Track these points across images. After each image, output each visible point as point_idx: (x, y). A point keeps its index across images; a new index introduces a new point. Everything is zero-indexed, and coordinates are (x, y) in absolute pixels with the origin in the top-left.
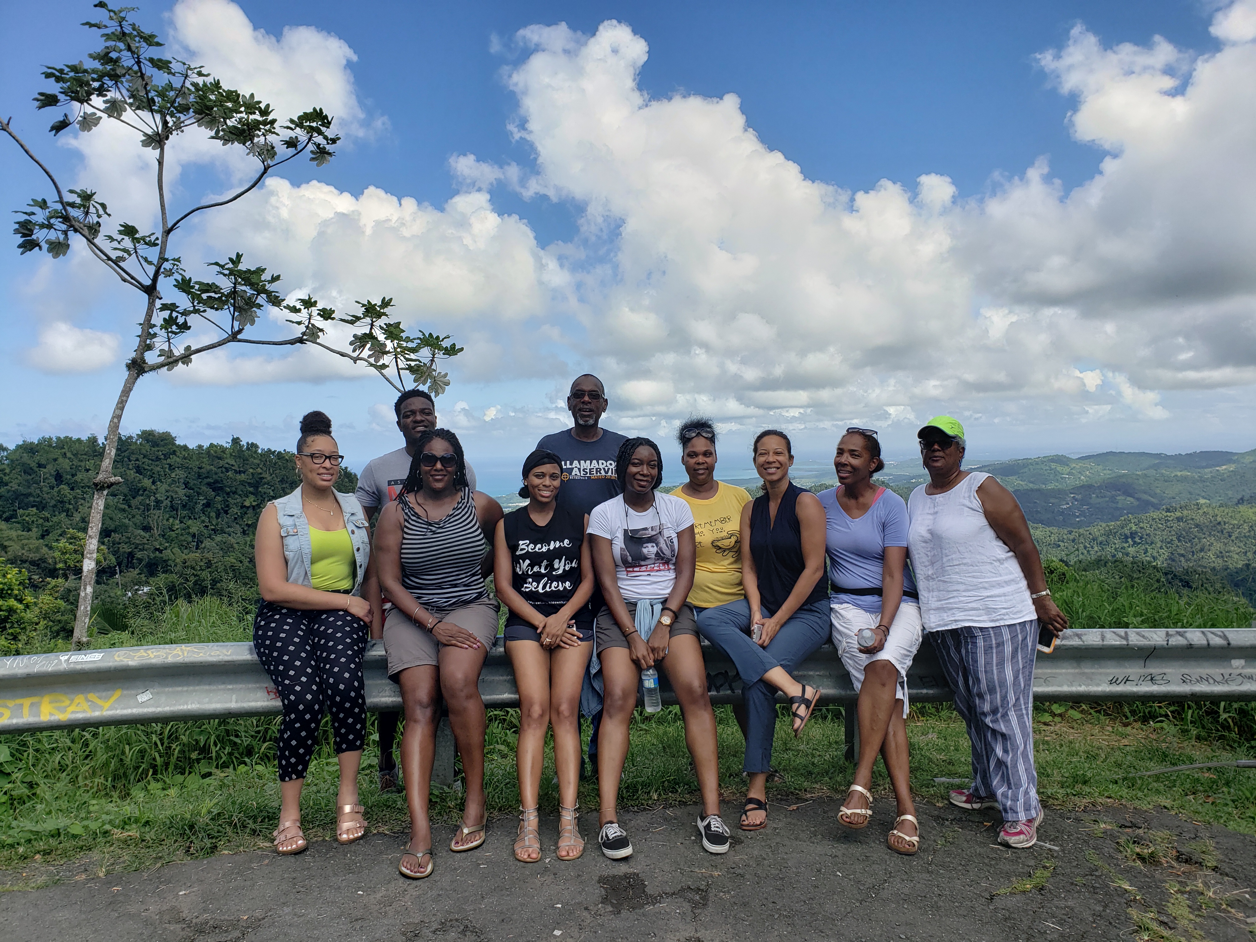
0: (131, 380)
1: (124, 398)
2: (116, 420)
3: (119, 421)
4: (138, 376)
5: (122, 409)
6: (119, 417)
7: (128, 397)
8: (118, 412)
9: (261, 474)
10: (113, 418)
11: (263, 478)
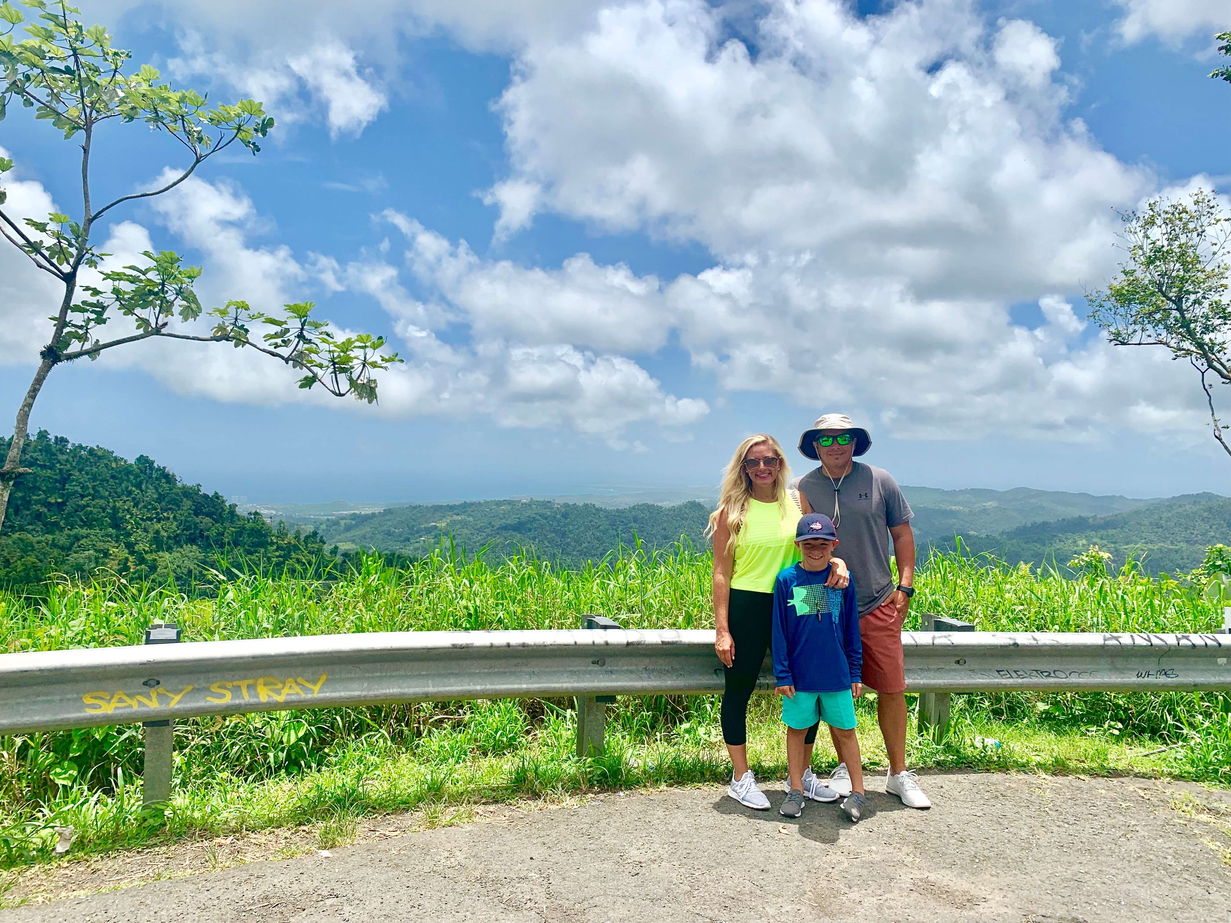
0: (45, 369)
1: (37, 387)
2: (26, 409)
3: (30, 410)
4: (53, 365)
5: (34, 398)
6: (30, 406)
7: (41, 385)
8: (30, 400)
9: (69, 471)
10: (24, 406)
11: (71, 475)
